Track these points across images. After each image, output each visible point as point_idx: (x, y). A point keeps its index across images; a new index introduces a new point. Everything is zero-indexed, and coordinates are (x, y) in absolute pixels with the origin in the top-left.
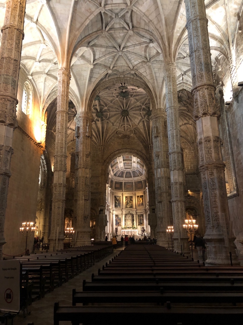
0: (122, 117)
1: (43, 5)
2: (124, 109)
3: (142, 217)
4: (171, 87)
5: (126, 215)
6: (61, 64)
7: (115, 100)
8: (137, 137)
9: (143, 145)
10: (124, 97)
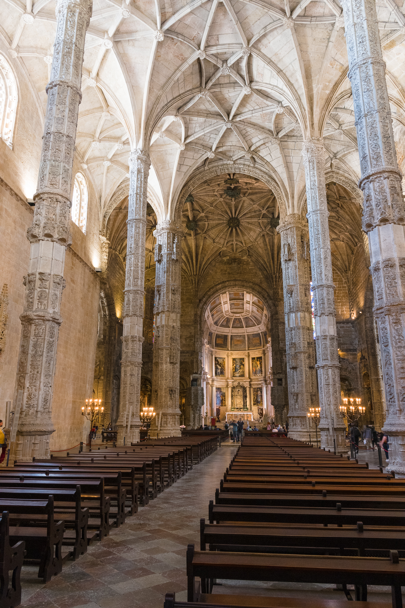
0: (228, 229)
1: (107, 51)
2: (232, 215)
3: (259, 392)
4: (316, 179)
5: (233, 388)
6: (135, 144)
7: (218, 201)
8: (253, 262)
9: (263, 274)
10: (232, 196)
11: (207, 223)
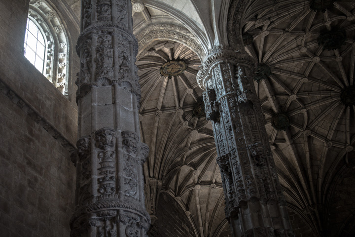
2: (344, 84)
7: (312, 65)
10: (333, 47)
11: (304, 111)
